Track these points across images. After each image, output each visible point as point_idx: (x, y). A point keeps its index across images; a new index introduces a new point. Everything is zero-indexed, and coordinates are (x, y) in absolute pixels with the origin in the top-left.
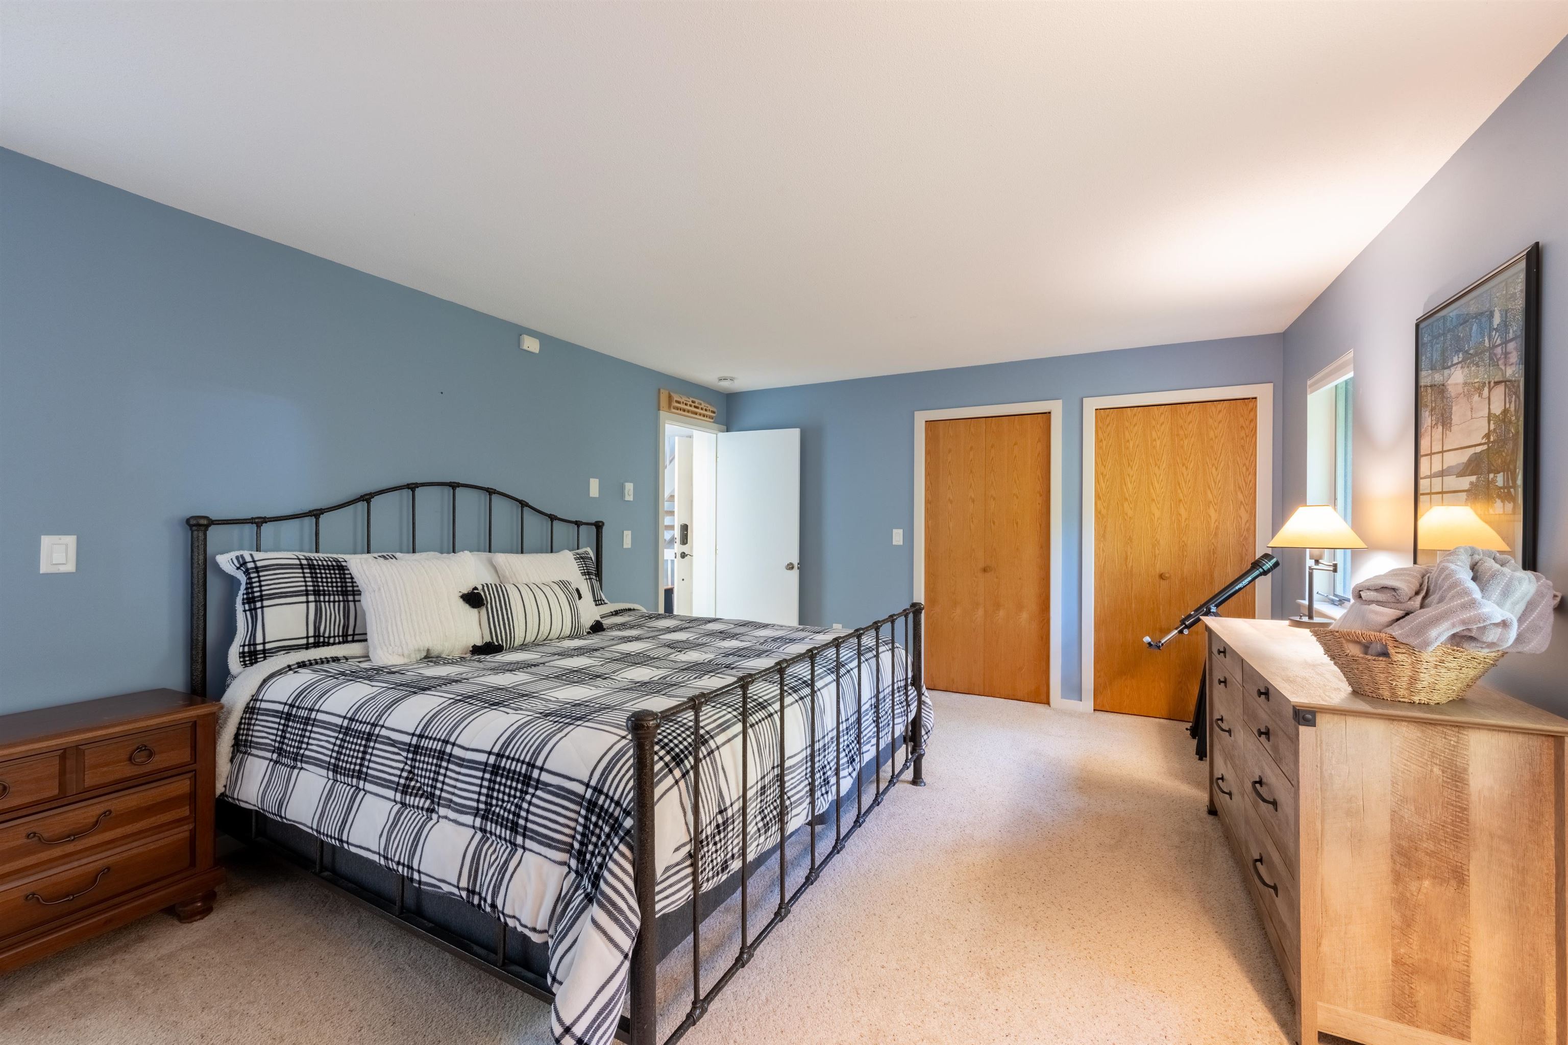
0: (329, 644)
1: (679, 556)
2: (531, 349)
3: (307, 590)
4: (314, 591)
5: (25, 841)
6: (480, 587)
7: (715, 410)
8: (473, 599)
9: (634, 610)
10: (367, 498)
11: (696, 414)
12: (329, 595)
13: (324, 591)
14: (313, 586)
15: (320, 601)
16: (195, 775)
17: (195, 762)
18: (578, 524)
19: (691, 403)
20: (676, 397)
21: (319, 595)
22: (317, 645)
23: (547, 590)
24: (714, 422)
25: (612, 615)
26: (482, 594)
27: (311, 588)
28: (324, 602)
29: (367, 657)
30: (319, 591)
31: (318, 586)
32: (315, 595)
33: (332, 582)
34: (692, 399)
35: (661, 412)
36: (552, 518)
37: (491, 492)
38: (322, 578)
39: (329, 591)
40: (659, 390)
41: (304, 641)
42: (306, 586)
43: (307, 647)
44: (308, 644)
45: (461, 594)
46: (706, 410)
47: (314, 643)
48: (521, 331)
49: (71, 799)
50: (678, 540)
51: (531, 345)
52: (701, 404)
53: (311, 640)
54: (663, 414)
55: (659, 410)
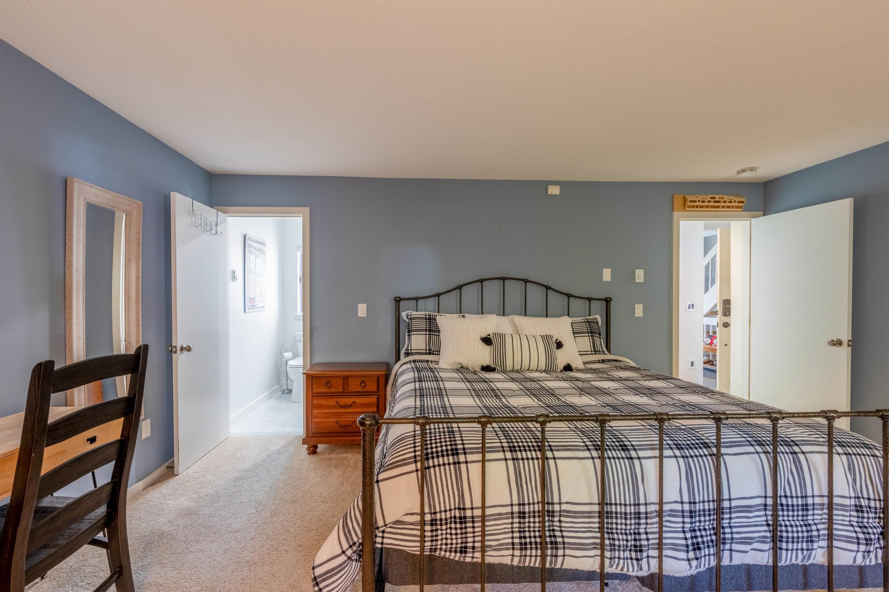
0: (433, 354)
1: (721, 325)
2: (554, 193)
3: (426, 329)
4: (429, 329)
5: (335, 404)
6: (492, 335)
7: (742, 200)
8: (487, 341)
9: (620, 361)
10: (460, 287)
11: (718, 207)
12: (435, 332)
13: (433, 330)
14: (429, 327)
15: (431, 334)
16: (379, 397)
17: (379, 392)
18: (590, 299)
19: (709, 199)
20: (689, 198)
21: (431, 332)
22: (430, 354)
23: (532, 341)
24: (743, 211)
25: (599, 362)
26: (492, 338)
27: (428, 328)
28: (433, 335)
29: (437, 363)
30: (431, 330)
31: (431, 328)
32: (429, 331)
33: (435, 326)
34: (710, 196)
35: (675, 213)
36: (569, 296)
37: (526, 281)
38: (433, 324)
39: (435, 330)
40: (673, 196)
41: (424, 351)
42: (426, 327)
43: (426, 354)
44: (426, 353)
45: (480, 337)
46: (730, 202)
47: (429, 353)
48: (547, 184)
49: (346, 394)
50: (720, 312)
51: (554, 190)
52: (723, 198)
53: (428, 351)
54: (676, 214)
55: (673, 211)
